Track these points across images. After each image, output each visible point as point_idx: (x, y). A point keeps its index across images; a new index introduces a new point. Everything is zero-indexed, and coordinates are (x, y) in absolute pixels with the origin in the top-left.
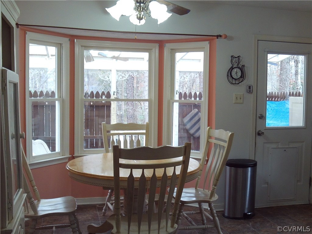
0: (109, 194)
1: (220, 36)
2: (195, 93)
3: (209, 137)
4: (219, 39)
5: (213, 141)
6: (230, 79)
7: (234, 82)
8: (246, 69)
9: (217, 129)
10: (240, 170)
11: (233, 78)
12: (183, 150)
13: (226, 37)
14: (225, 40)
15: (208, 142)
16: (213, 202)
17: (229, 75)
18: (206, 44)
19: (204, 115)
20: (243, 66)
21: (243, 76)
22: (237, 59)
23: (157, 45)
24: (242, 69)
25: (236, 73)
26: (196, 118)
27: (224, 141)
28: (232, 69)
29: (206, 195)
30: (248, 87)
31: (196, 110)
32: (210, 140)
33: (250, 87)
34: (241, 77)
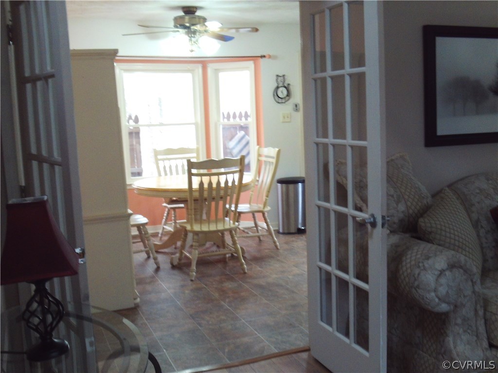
0: (165, 218)
1: (264, 56)
2: (241, 113)
3: (259, 155)
4: (264, 59)
5: (263, 159)
6: (276, 98)
7: (280, 100)
8: (291, 88)
9: (266, 147)
10: (291, 186)
11: (279, 97)
12: (239, 161)
13: (270, 57)
14: (270, 60)
15: (258, 160)
16: (266, 211)
17: (276, 95)
18: (251, 64)
19: (252, 137)
20: (289, 84)
21: (289, 94)
22: (282, 78)
23: (200, 66)
24: (287, 88)
25: (282, 92)
26: (244, 142)
27: (273, 157)
28: (278, 88)
29: (260, 208)
30: (295, 106)
31: (243, 133)
32: (260, 158)
33: (296, 106)
34: (287, 96)
